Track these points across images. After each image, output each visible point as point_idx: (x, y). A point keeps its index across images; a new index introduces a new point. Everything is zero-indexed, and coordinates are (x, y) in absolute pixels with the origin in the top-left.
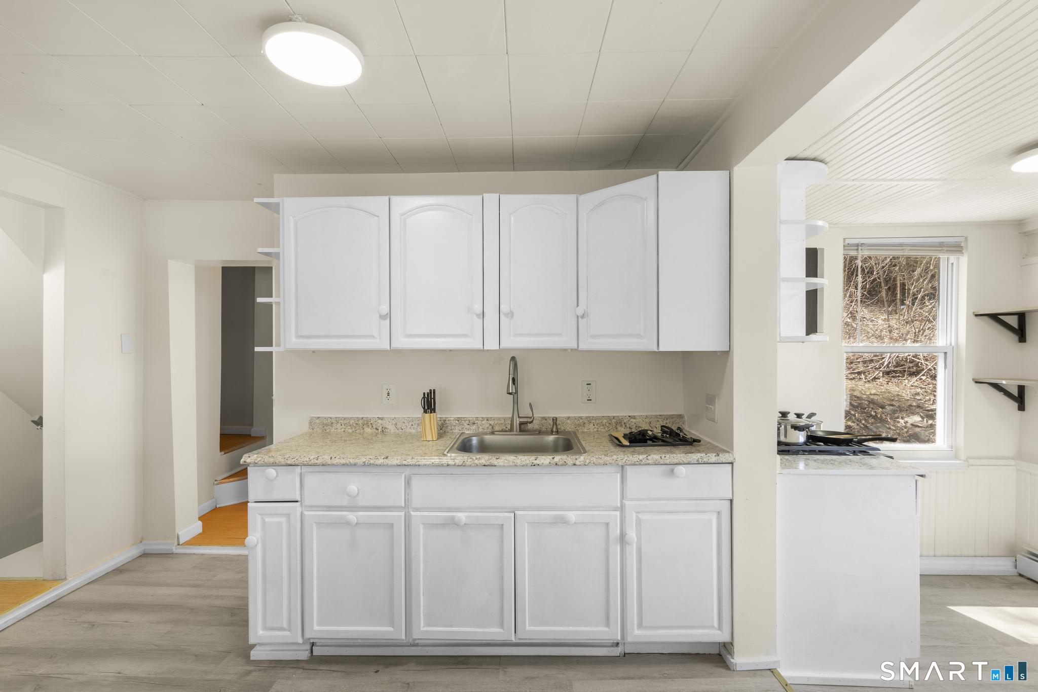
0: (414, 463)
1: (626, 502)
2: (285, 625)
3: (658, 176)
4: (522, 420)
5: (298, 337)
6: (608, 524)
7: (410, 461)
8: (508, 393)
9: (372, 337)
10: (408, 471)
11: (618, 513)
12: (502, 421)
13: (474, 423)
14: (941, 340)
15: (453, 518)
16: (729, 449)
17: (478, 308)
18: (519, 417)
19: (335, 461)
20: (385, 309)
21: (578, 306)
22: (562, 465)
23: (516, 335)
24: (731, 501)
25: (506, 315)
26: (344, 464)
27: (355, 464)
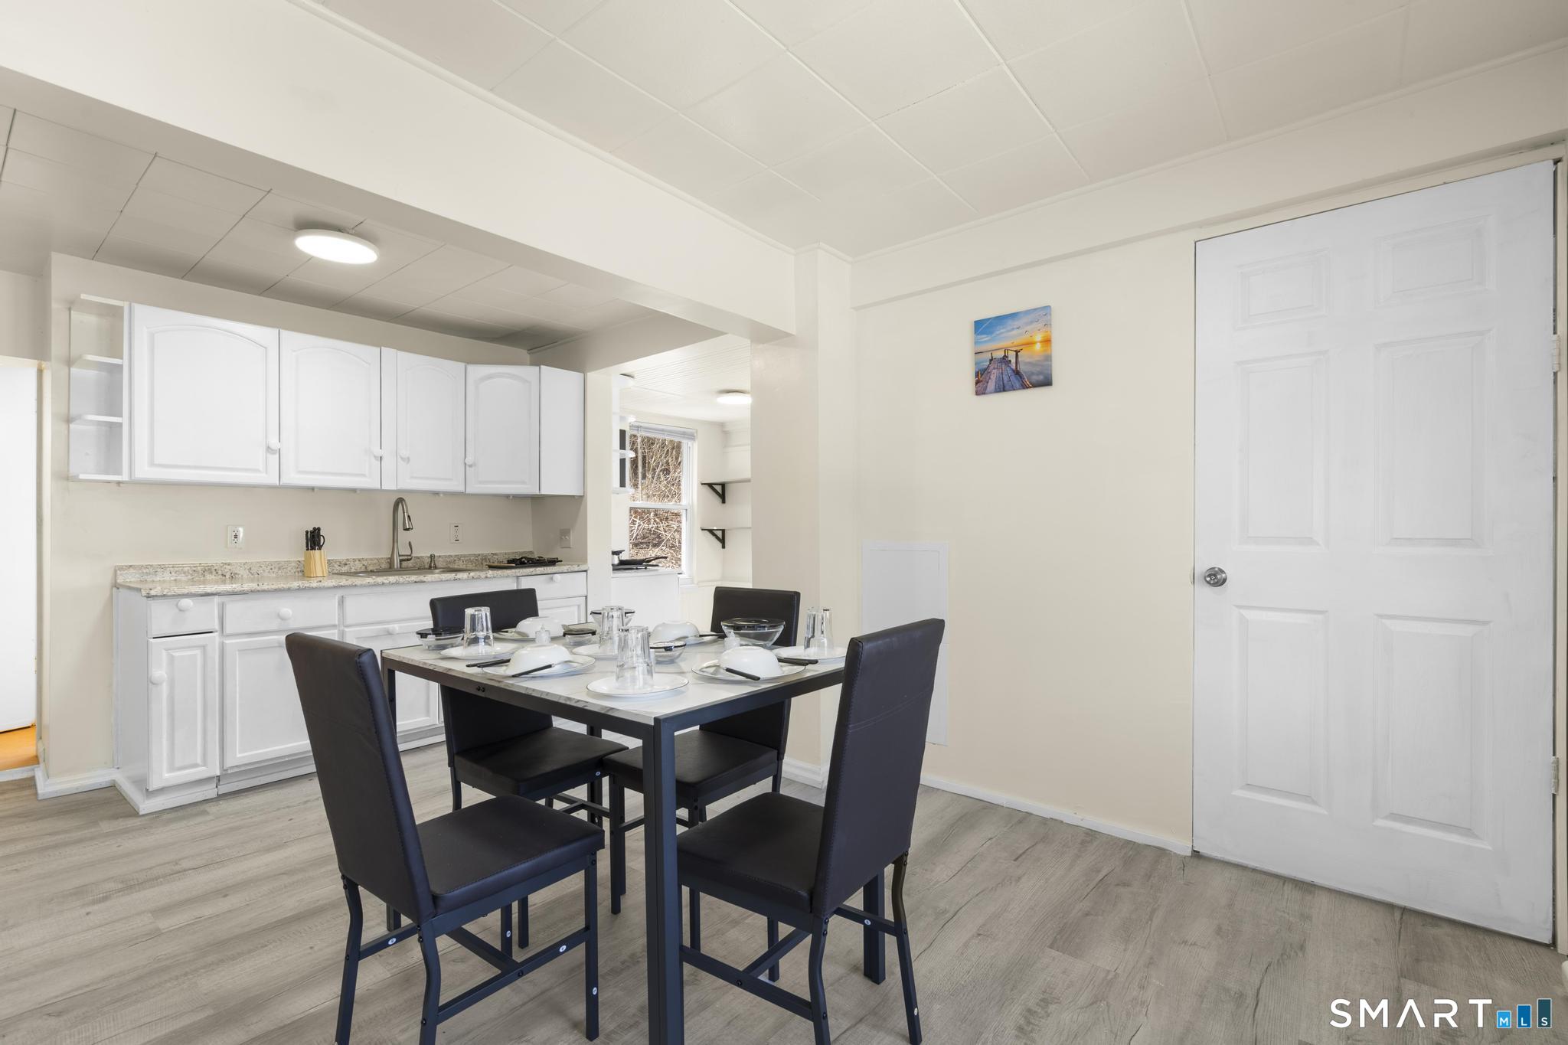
2: (199, 761)
3: (540, 368)
4: (401, 558)
5: (152, 464)
9: (257, 471)
10: (340, 593)
12: (376, 561)
13: (346, 564)
14: (684, 502)
15: (387, 629)
16: (584, 560)
17: (377, 451)
18: (399, 554)
20: (276, 443)
21: (465, 457)
22: (477, 578)
24: (586, 597)
25: (403, 459)
26: (276, 590)
27: (289, 589)
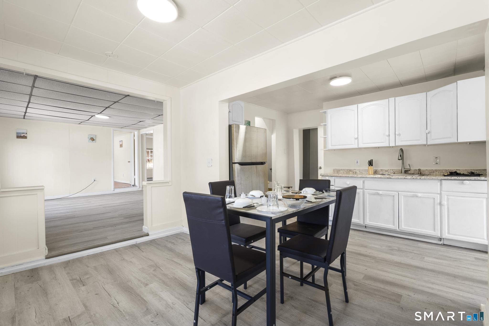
0: (365, 177)
1: (442, 192)
3: (457, 82)
4: (405, 170)
5: (331, 146)
6: (434, 198)
7: (364, 176)
8: (398, 160)
9: (352, 144)
10: (364, 179)
11: (439, 195)
13: (387, 171)
15: (377, 192)
17: (387, 134)
18: (404, 168)
19: (343, 176)
20: (356, 136)
21: (427, 129)
23: (401, 141)
25: (398, 135)
26: (345, 177)
27: (349, 177)
